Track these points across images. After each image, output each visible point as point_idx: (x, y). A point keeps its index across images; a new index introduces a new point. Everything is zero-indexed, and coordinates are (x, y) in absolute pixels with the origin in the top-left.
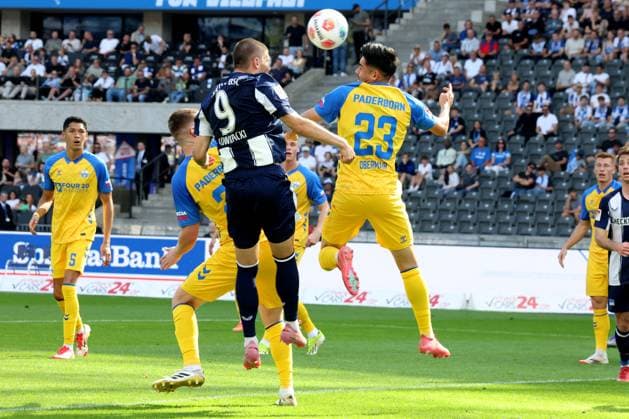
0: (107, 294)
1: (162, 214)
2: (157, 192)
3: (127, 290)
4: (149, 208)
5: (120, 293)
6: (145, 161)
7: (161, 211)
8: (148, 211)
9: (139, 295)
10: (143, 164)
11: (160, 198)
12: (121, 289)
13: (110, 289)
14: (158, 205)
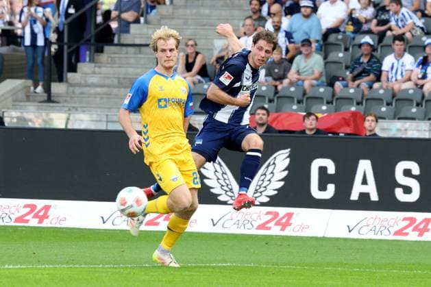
0: (12, 224)
1: (101, 95)
2: (92, 60)
3: (45, 216)
4: (79, 85)
5: (34, 222)
6: (72, 11)
7: (99, 90)
8: (78, 90)
9: (64, 225)
10: (67, 15)
11: (97, 70)
12: (36, 216)
13: (17, 215)
14: (94, 80)
